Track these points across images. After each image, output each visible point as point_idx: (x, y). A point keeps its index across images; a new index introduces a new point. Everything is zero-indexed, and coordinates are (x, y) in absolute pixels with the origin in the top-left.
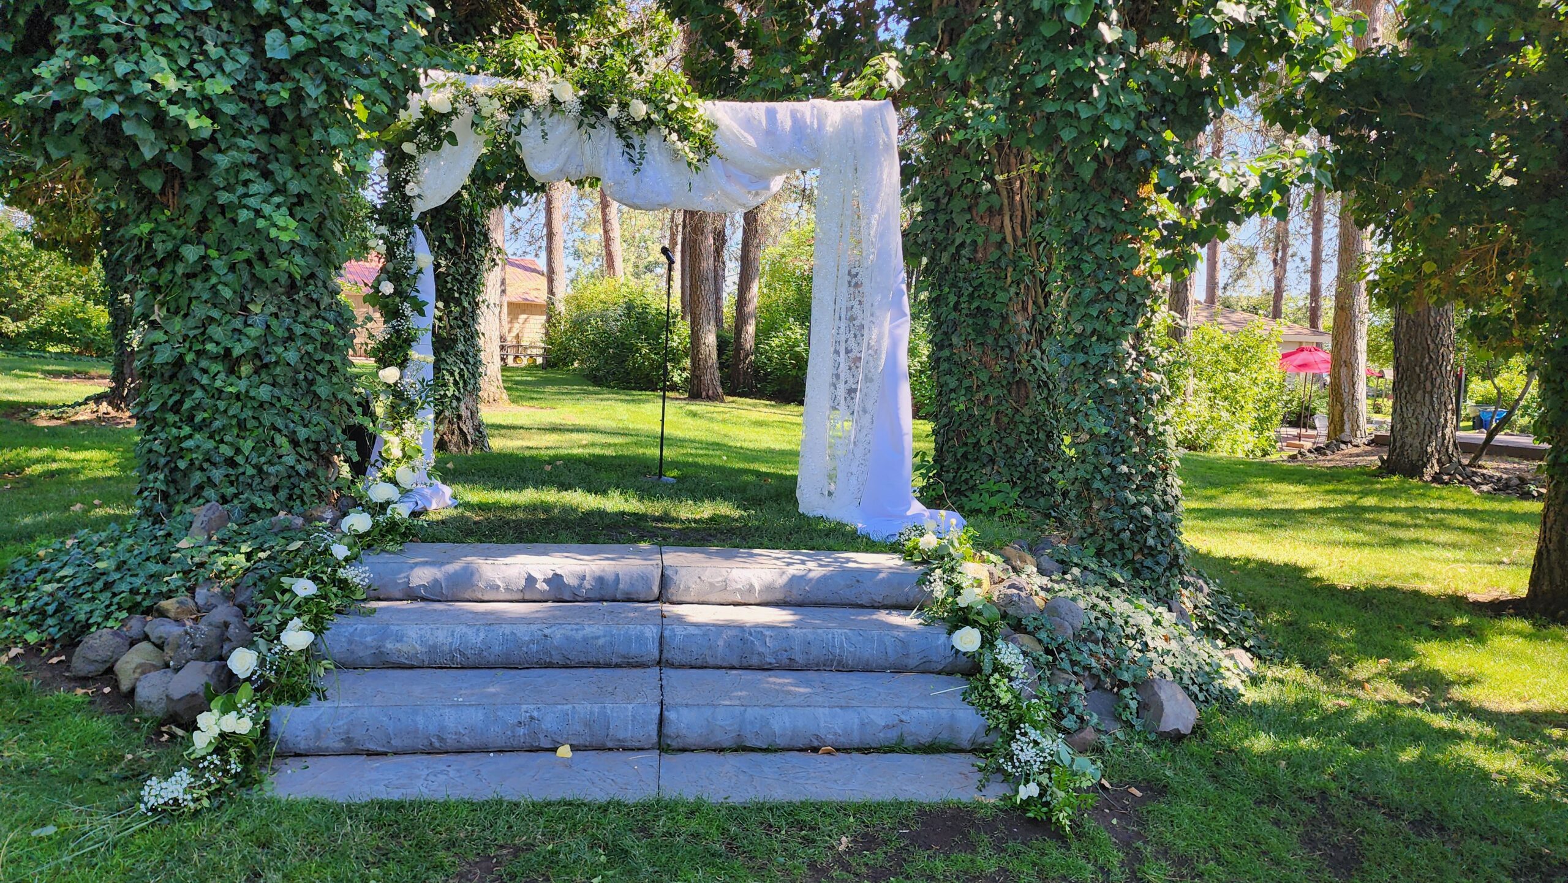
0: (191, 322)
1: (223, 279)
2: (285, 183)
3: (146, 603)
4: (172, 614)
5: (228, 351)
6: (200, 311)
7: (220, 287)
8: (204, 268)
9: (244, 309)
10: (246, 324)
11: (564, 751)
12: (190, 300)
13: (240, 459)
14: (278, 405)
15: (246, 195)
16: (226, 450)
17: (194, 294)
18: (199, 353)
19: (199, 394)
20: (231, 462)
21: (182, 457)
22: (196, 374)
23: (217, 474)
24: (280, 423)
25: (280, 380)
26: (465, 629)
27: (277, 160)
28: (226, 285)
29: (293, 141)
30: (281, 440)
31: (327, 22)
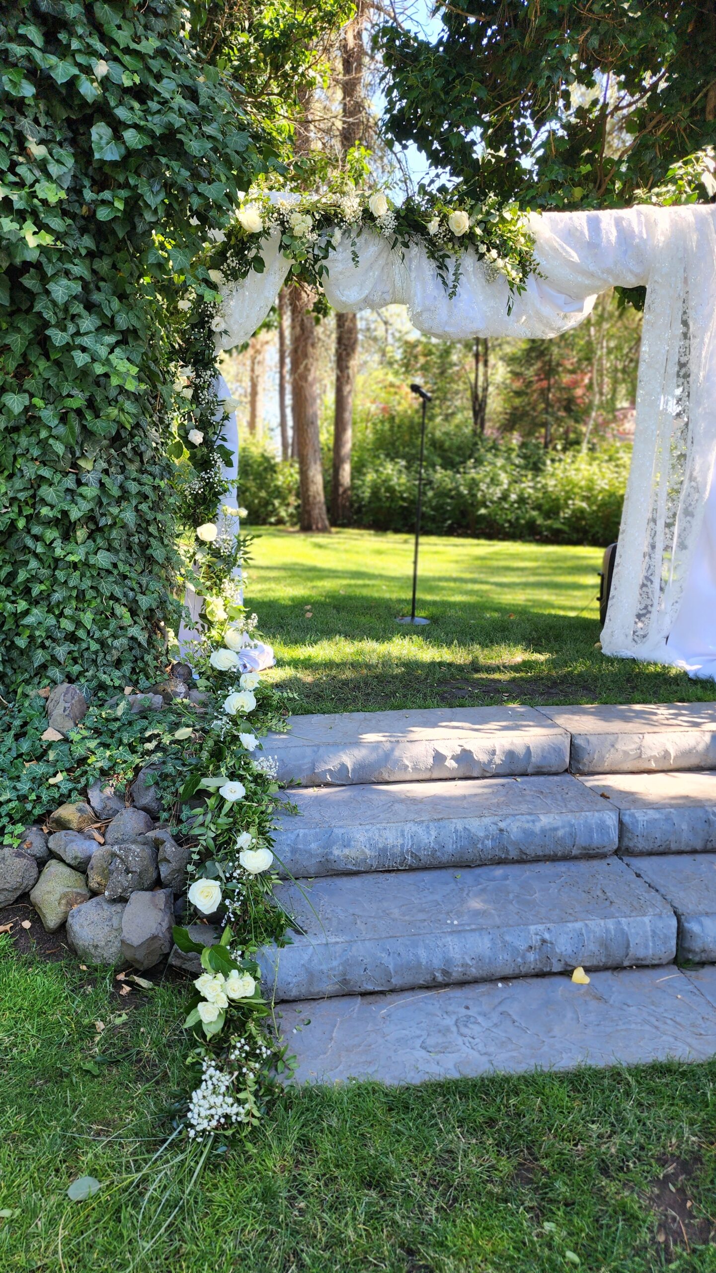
0: (18, 483)
1: (54, 432)
2: (113, 317)
3: (37, 811)
4: (74, 825)
5: (65, 513)
6: (30, 470)
7: (51, 441)
8: (31, 418)
9: (74, 465)
10: (79, 483)
11: (579, 976)
12: (15, 457)
13: (81, 633)
14: (115, 572)
15: (78, 333)
16: (67, 625)
17: (19, 451)
18: (29, 518)
19: (34, 564)
20: (72, 638)
21: (18, 634)
22: (29, 542)
23: (61, 651)
24: (118, 591)
25: (116, 544)
26: (415, 828)
27: (99, 289)
28: (56, 438)
29: (114, 266)
30: (121, 610)
31: (159, 112)
